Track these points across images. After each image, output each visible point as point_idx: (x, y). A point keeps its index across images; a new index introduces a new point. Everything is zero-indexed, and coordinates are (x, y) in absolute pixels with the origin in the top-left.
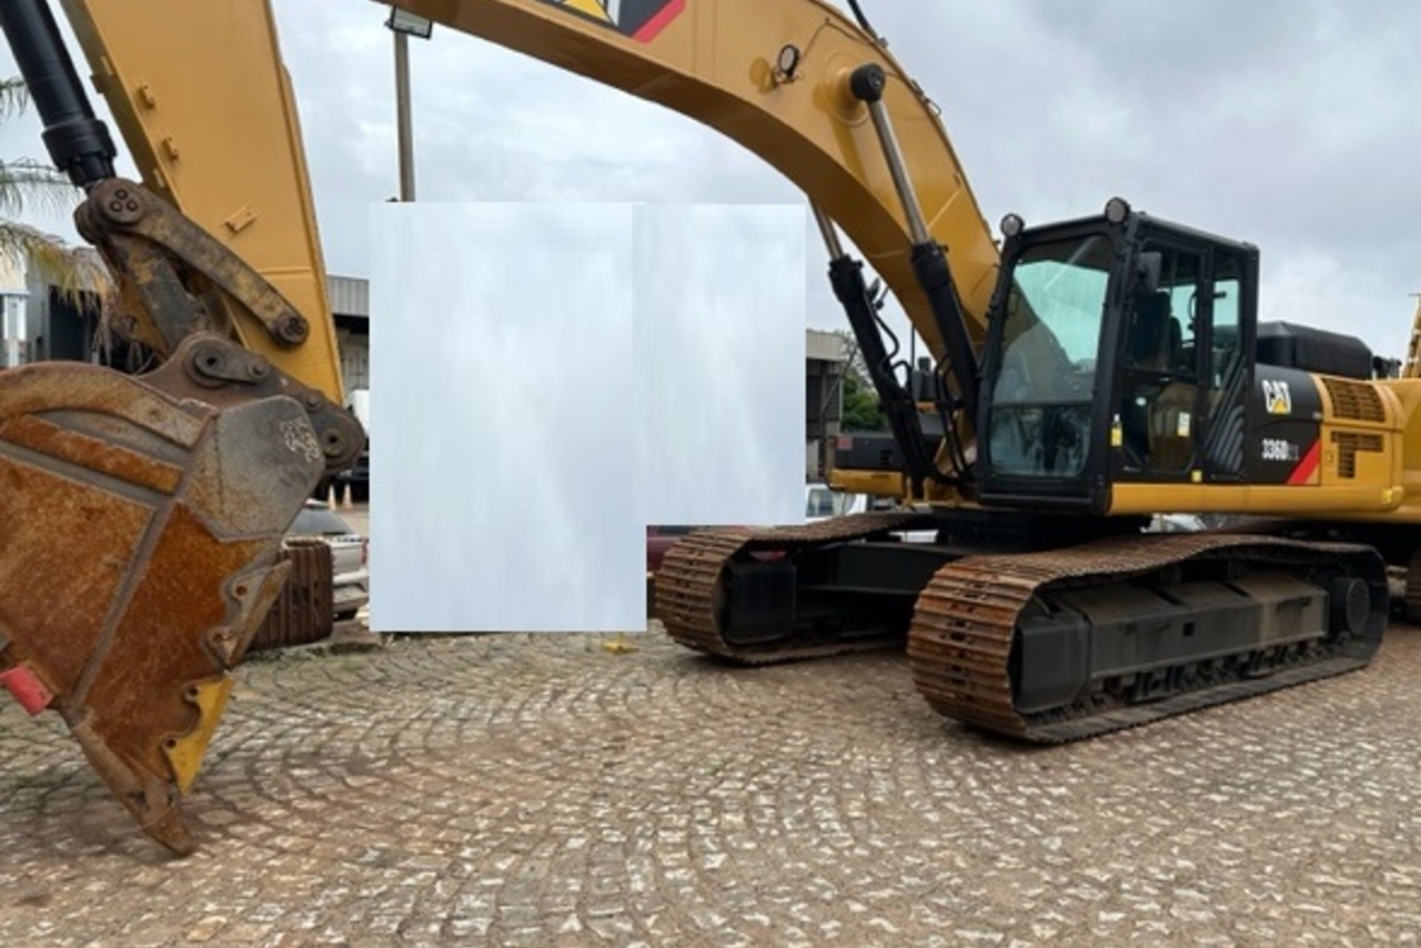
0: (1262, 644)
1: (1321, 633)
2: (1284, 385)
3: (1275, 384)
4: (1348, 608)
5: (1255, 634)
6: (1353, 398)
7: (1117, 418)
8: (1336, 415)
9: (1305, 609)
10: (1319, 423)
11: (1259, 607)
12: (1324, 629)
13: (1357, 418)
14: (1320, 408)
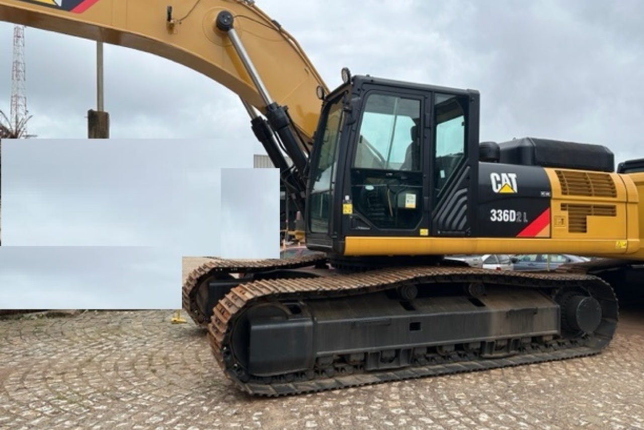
0: (492, 338)
1: (555, 332)
2: (513, 176)
3: (504, 175)
4: (578, 317)
5: (486, 331)
6: (588, 183)
7: (347, 198)
8: (564, 194)
9: (536, 315)
10: (548, 199)
11: (489, 314)
12: (557, 329)
13: (590, 195)
14: (549, 189)
